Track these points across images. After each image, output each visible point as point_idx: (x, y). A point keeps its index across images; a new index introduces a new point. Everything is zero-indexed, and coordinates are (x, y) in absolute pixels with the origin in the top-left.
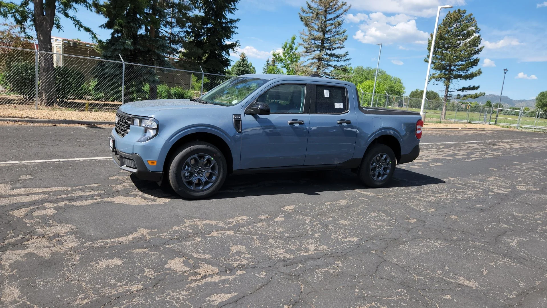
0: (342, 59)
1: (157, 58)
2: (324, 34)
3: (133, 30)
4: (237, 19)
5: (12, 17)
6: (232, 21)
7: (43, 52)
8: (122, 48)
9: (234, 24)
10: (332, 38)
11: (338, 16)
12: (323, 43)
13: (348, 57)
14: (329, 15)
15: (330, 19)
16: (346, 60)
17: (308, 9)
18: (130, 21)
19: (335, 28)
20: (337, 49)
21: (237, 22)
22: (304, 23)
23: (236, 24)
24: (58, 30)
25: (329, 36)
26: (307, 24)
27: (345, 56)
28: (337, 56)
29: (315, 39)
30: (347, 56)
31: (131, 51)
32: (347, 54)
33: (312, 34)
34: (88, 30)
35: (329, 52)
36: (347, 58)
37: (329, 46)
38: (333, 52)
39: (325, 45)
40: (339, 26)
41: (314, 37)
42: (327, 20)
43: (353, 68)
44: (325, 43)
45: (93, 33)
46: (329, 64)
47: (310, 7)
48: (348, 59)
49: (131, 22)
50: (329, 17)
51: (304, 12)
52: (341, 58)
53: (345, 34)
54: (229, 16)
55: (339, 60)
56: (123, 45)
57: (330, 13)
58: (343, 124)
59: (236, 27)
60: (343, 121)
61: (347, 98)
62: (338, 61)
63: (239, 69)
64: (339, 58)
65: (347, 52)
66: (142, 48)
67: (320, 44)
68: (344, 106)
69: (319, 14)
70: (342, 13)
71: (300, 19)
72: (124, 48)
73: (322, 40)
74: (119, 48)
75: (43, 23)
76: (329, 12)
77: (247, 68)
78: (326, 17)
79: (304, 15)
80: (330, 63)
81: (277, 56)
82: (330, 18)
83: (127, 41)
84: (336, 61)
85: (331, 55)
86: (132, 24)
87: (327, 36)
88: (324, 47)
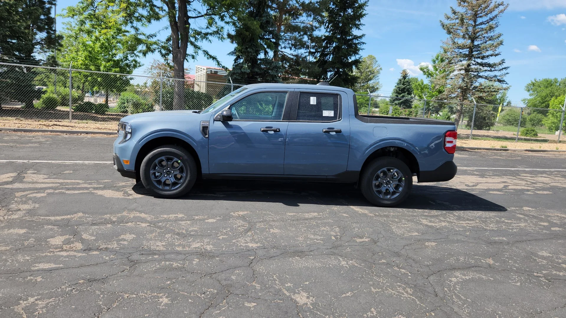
0: (497, 68)
1: (271, 79)
2: (473, 41)
3: (251, 55)
4: (362, 34)
5: (159, 52)
6: (356, 38)
7: (177, 79)
8: (239, 71)
9: (360, 40)
10: (483, 45)
11: (492, 19)
12: (471, 51)
13: (505, 65)
14: (480, 19)
15: (481, 24)
16: (503, 69)
17: (453, 15)
18: (247, 47)
19: (487, 33)
20: (490, 57)
21: (363, 38)
22: (445, 31)
23: (363, 40)
24: (194, 60)
25: (479, 43)
26: (449, 31)
27: (500, 64)
28: (489, 65)
29: (459, 47)
30: (503, 64)
31: (248, 74)
32: (503, 61)
33: (455, 42)
34: (214, 58)
35: (479, 61)
36: (503, 67)
37: (478, 54)
38: (485, 61)
39: (474, 53)
40: (492, 30)
41: (457, 45)
42: (478, 25)
43: (559, 80)
44: (474, 51)
45: (217, 61)
46: (479, 75)
47: (454, 13)
48: (505, 68)
49: (249, 47)
50: (479, 20)
51: (448, 18)
52: (495, 68)
53: (500, 39)
54: (355, 32)
55: (493, 69)
56: (241, 69)
57: (481, 17)
58: (331, 133)
59: (364, 43)
60: (331, 129)
61: (340, 106)
62: (491, 71)
63: (399, 88)
64: (492, 67)
65: (503, 60)
66: (259, 70)
67: (467, 53)
68: (335, 114)
69: (464, 19)
70: (497, 15)
71: (441, 27)
72: (241, 71)
73: (470, 48)
74: (237, 72)
75: (178, 55)
76: (480, 15)
77: (408, 85)
78: (475, 21)
79: (447, 22)
80: (481, 74)
81: (425, 70)
82: (481, 22)
83: (244, 65)
84: (489, 71)
85: (481, 64)
86: (248, 50)
87: (476, 43)
88: (473, 55)
